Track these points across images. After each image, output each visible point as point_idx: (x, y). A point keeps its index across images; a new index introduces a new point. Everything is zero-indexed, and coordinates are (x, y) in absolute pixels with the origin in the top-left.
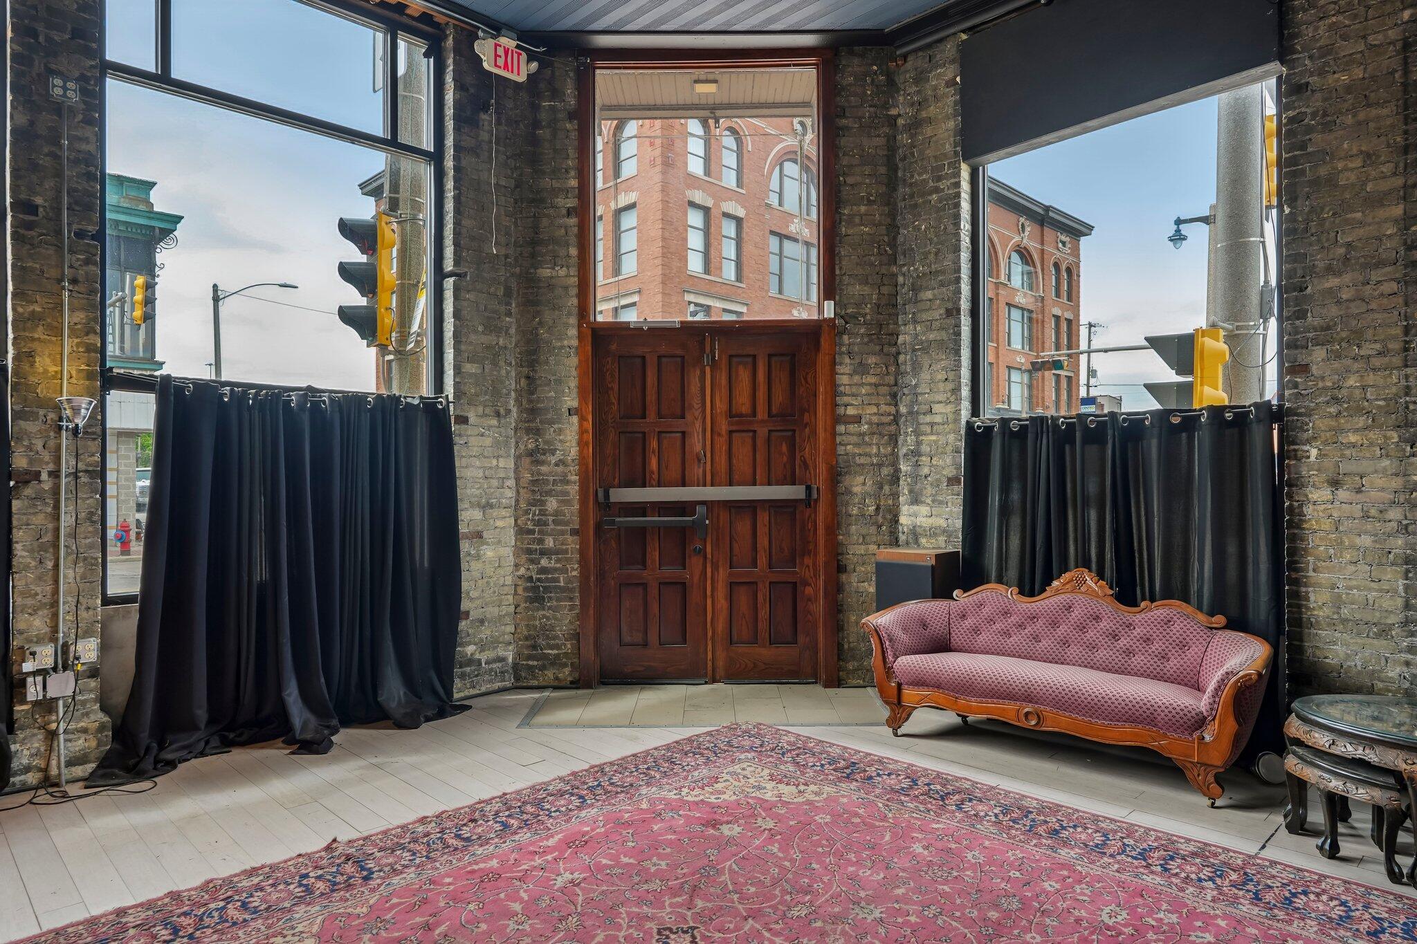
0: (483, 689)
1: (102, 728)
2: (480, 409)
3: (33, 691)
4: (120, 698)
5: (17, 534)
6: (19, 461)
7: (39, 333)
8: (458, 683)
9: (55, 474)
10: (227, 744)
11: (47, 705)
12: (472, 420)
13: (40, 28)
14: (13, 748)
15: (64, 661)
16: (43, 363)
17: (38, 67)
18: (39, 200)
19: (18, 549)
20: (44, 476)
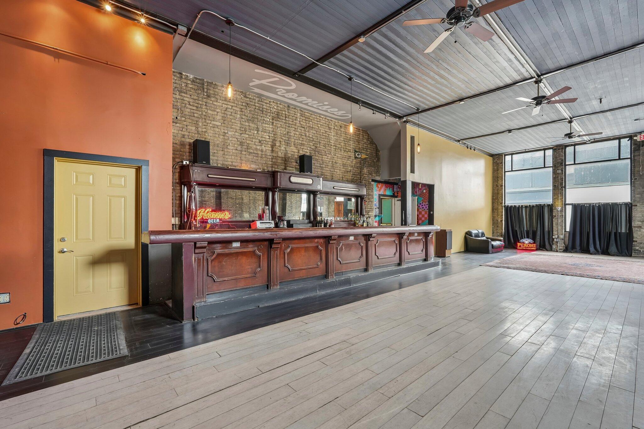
0: (641, 256)
1: (564, 246)
2: (641, 203)
3: (555, 240)
4: (567, 243)
5: (554, 223)
6: (554, 214)
7: (556, 200)
8: (633, 253)
9: (558, 216)
10: (582, 253)
11: (557, 242)
12: (638, 205)
13: (556, 165)
14: (553, 246)
15: (558, 237)
16: (557, 203)
17: (556, 169)
18: (556, 185)
19: (554, 224)
20: (557, 216)
